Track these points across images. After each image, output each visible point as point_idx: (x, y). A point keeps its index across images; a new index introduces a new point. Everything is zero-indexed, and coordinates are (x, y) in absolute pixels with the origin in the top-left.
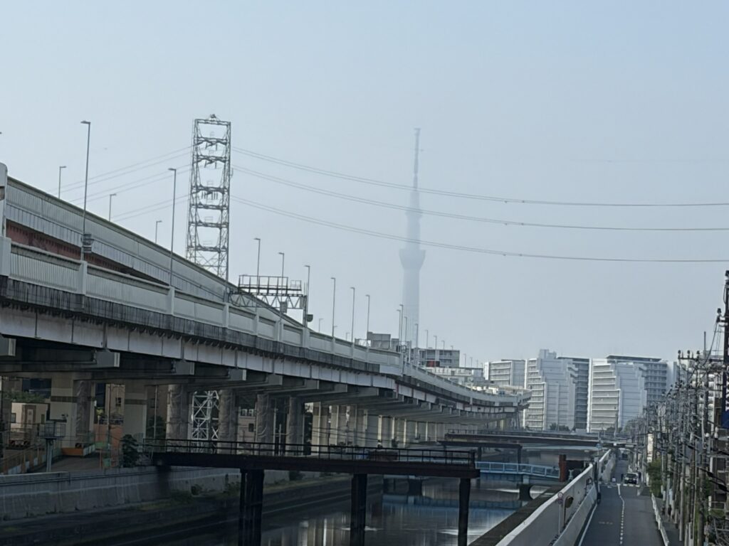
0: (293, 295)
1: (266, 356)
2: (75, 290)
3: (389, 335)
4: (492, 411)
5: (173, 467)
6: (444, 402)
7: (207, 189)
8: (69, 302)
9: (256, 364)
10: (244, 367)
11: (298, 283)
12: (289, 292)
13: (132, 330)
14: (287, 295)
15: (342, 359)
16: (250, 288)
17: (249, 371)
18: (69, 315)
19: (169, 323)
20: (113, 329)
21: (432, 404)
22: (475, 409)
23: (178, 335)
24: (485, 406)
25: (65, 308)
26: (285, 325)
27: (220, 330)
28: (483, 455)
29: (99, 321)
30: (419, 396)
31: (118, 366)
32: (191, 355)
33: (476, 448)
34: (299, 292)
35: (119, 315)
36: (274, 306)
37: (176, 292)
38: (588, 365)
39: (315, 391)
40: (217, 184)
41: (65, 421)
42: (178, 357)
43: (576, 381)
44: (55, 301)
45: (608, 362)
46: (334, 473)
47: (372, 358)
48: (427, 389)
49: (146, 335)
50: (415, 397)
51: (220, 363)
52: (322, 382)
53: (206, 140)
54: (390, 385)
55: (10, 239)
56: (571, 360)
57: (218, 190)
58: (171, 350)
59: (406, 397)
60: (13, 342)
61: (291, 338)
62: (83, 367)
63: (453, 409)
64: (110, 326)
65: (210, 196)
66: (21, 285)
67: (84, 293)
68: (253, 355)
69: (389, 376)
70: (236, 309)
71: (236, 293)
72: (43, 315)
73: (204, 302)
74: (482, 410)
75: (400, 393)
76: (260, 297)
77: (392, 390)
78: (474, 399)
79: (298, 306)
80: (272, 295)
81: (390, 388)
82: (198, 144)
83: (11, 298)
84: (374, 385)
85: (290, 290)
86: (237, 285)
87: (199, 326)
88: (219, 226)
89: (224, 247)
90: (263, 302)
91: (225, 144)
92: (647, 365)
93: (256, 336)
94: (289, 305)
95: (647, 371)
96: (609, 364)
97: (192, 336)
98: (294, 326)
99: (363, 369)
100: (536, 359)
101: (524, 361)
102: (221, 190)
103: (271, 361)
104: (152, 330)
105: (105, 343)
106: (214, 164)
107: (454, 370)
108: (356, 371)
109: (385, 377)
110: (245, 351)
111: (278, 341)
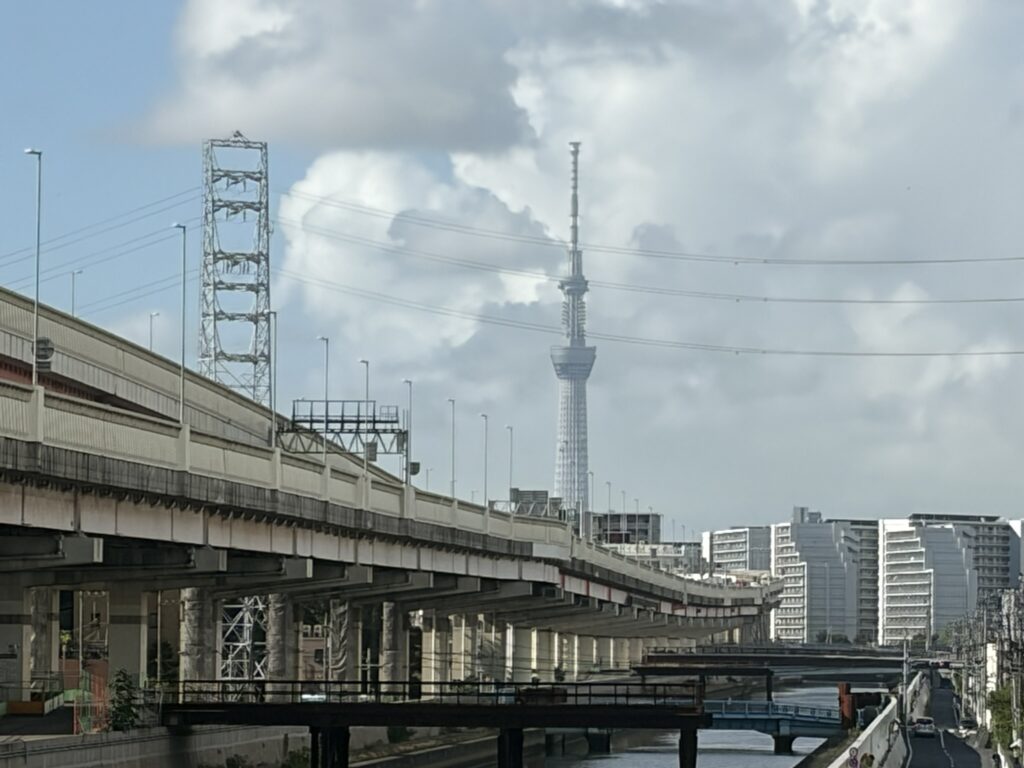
0: (385, 431)
1: (344, 536)
2: (26, 435)
3: (546, 493)
4: (721, 613)
5: (196, 727)
6: (638, 601)
7: (230, 256)
8: (15, 455)
9: (327, 548)
10: (308, 555)
11: (393, 411)
12: (378, 426)
13: (121, 499)
14: (376, 431)
15: (469, 535)
16: (312, 422)
17: (317, 562)
18: (15, 476)
19: (181, 485)
20: (90, 499)
21: (621, 606)
22: (692, 612)
23: (197, 505)
24: (708, 606)
25: (9, 466)
26: (373, 482)
27: (268, 494)
29: (65, 485)
30: (598, 593)
31: (101, 560)
32: (221, 537)
33: (696, 678)
34: (395, 426)
35: (99, 475)
36: (353, 450)
37: (192, 432)
38: (877, 531)
39: (427, 590)
40: (251, 250)
41: (14, 655)
42: (200, 541)
43: (858, 559)
45: (911, 525)
47: (520, 533)
48: (611, 580)
49: (145, 507)
50: (591, 594)
51: (267, 549)
52: (437, 575)
53: (227, 174)
54: (552, 575)
56: (849, 524)
57: (250, 257)
58: (187, 530)
59: (577, 596)
61: (383, 503)
62: (40, 564)
63: (655, 613)
64: (84, 493)
65: (237, 268)
67: (40, 439)
68: (322, 534)
69: (548, 561)
70: (291, 457)
71: (288, 431)
73: (238, 448)
74: (703, 613)
75: (567, 589)
76: (330, 437)
77: (553, 585)
78: (689, 595)
79: (394, 449)
80: (350, 431)
81: (551, 581)
82: (214, 182)
84: (525, 578)
85: (380, 422)
86: (290, 417)
87: (232, 489)
88: (254, 319)
89: (262, 355)
90: (336, 445)
91: (259, 180)
92: (977, 527)
93: (326, 502)
94: (380, 448)
95: (977, 538)
96: (913, 529)
97: (223, 505)
98: (388, 483)
99: (505, 551)
100: (788, 524)
101: (769, 528)
102: (255, 258)
103: (352, 542)
104: (154, 499)
105: (77, 523)
106: (241, 214)
107: (655, 547)
108: (494, 555)
109: (541, 564)
110: (309, 528)
111: (363, 508)
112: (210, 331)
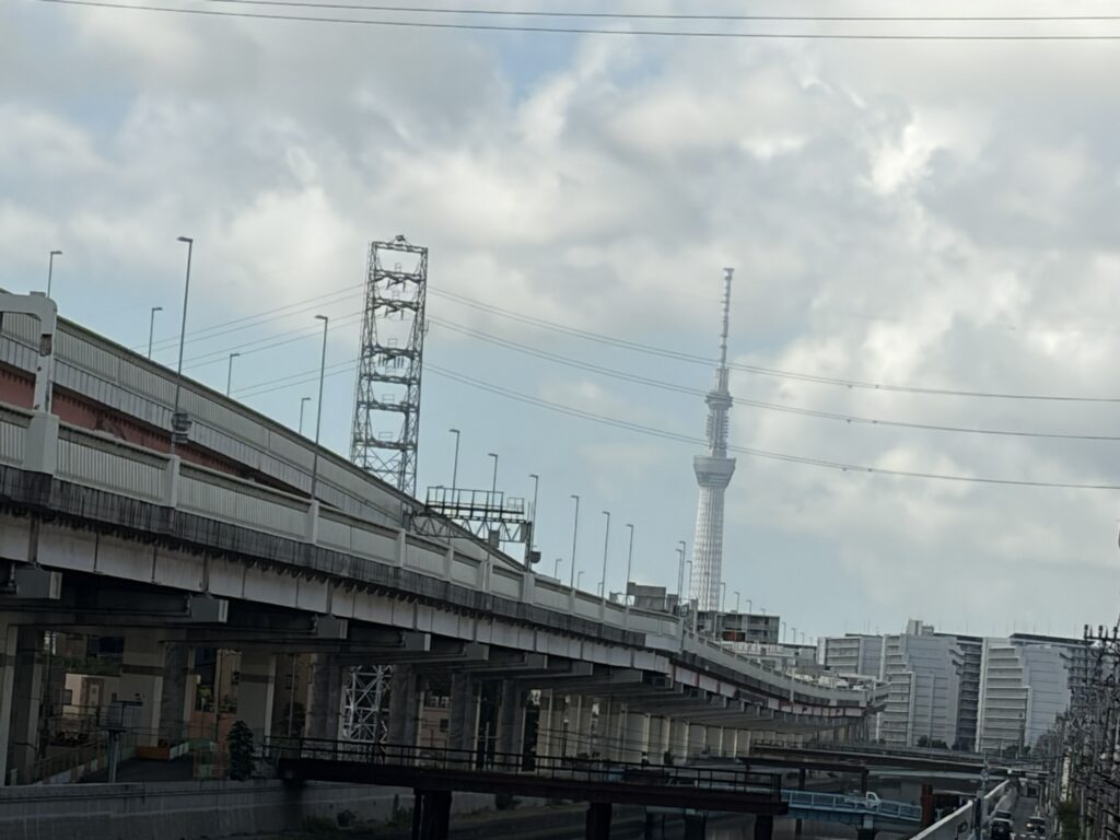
0: (510, 521)
1: (464, 615)
2: (161, 500)
3: (664, 589)
4: (826, 713)
5: (311, 782)
6: (746, 696)
7: (386, 351)
8: (149, 518)
9: (446, 626)
10: (429, 630)
11: (519, 503)
12: (505, 516)
13: (249, 566)
14: (502, 520)
15: (585, 623)
16: (444, 507)
17: (436, 638)
18: (148, 537)
19: (308, 556)
20: (219, 563)
21: (729, 699)
22: (798, 710)
23: (323, 576)
24: (814, 705)
25: (142, 528)
26: (495, 567)
27: (391, 571)
28: (807, 782)
29: (196, 548)
30: (708, 685)
31: (225, 620)
32: (344, 608)
33: (797, 771)
34: (520, 517)
35: (229, 542)
36: (481, 536)
37: (321, 509)
38: (980, 647)
39: (542, 671)
40: (406, 346)
41: (140, 704)
42: (323, 611)
43: (961, 672)
44: (127, 517)
45: (1013, 643)
46: (569, 801)
47: (634, 624)
48: (721, 675)
49: (272, 573)
50: (701, 686)
51: (388, 622)
52: (552, 658)
53: (389, 275)
54: (662, 666)
55: (57, 417)
56: (955, 638)
57: (405, 353)
58: (311, 599)
59: (686, 687)
60: (57, 579)
61: (505, 587)
62: (170, 620)
63: (762, 708)
64: (214, 558)
65: (391, 362)
66: (73, 488)
67: (173, 505)
68: (443, 612)
69: (659, 652)
70: (418, 540)
71: (421, 515)
72: (108, 537)
73: (365, 526)
74: (809, 711)
75: (678, 679)
76: (459, 522)
77: (663, 674)
78: (796, 694)
79: (518, 538)
80: (478, 519)
81: (661, 671)
82: (376, 280)
83: (56, 508)
84: (636, 666)
85: (506, 512)
86: (423, 501)
87: (357, 563)
88: (405, 410)
89: (411, 443)
90: (465, 530)
91: (418, 282)
92: (1073, 650)
93: (448, 582)
94: (503, 535)
95: (1073, 660)
96: (1014, 647)
97: (348, 578)
98: (518, 572)
99: (618, 640)
101: (880, 637)
102: (410, 354)
103: (471, 622)
104: (281, 567)
105: (206, 584)
106: (399, 313)
107: (766, 646)
108: (607, 643)
109: (653, 654)
110: (430, 605)
111: (484, 590)
112: (363, 418)
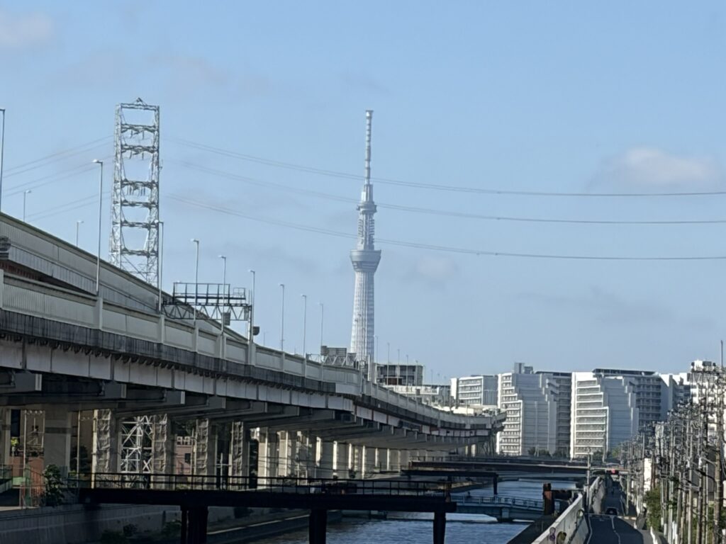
0: (236, 305)
1: (207, 376)
3: (346, 349)
4: (463, 434)
5: (103, 505)
6: (407, 425)
7: (133, 184)
9: (194, 384)
10: (182, 389)
11: (242, 291)
12: (232, 301)
13: (55, 348)
14: (230, 305)
15: (292, 377)
16: (186, 297)
17: (188, 394)
19: (96, 339)
20: (34, 347)
21: (395, 428)
22: (443, 433)
23: (106, 353)
24: (455, 429)
26: (228, 339)
27: (155, 346)
29: (18, 337)
30: (380, 418)
31: (40, 389)
34: (243, 302)
35: (40, 331)
36: (214, 317)
37: (104, 303)
38: (570, 381)
39: (263, 414)
40: (147, 180)
42: (108, 378)
43: (558, 399)
45: (594, 376)
47: (327, 376)
48: (388, 410)
49: (71, 352)
50: (375, 419)
51: (154, 384)
52: (270, 404)
53: (132, 127)
54: (348, 406)
56: (552, 375)
57: (145, 185)
58: (100, 370)
59: (365, 420)
61: (233, 354)
63: (418, 433)
64: (30, 343)
65: (136, 191)
68: (191, 375)
69: (347, 396)
70: (171, 321)
71: (170, 304)
73: (136, 314)
74: (451, 434)
75: (358, 415)
76: (198, 308)
77: (349, 412)
78: (442, 421)
79: (242, 317)
80: (212, 305)
81: (348, 410)
82: (122, 132)
84: (330, 407)
85: (233, 298)
86: (171, 294)
87: (131, 342)
88: (148, 226)
89: (153, 251)
90: (202, 314)
91: (153, 131)
92: (639, 379)
93: (195, 353)
94: (232, 317)
95: (639, 386)
96: (595, 379)
97: (124, 353)
98: (237, 340)
99: (316, 389)
100: (510, 374)
101: (497, 377)
102: (150, 185)
103: (212, 381)
104: (78, 348)
105: (24, 363)
106: (140, 155)
107: (418, 388)
108: (309, 391)
109: (342, 398)
110: (183, 369)
111: (221, 357)
112: (117, 234)
